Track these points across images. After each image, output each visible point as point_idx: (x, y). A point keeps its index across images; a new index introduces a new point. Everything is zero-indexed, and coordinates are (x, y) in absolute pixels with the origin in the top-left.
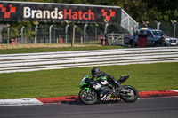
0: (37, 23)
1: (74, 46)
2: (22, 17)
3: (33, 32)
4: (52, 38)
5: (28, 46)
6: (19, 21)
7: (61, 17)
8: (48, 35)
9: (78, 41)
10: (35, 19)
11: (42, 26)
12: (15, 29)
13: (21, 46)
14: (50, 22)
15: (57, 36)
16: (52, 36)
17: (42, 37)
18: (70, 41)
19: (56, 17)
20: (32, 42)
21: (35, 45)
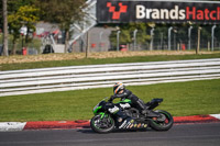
0: (152, 25)
1: (200, 53)
2: (135, 19)
3: (148, 37)
4: (172, 44)
5: (142, 53)
6: (131, 23)
7: (183, 17)
8: (167, 40)
9: (204, 46)
10: (151, 20)
11: (159, 29)
12: (126, 33)
13: (133, 54)
14: (169, 23)
15: (178, 41)
16: (172, 40)
17: (159, 42)
18: (194, 47)
19: (176, 17)
20: (147, 49)
21: (151, 53)
